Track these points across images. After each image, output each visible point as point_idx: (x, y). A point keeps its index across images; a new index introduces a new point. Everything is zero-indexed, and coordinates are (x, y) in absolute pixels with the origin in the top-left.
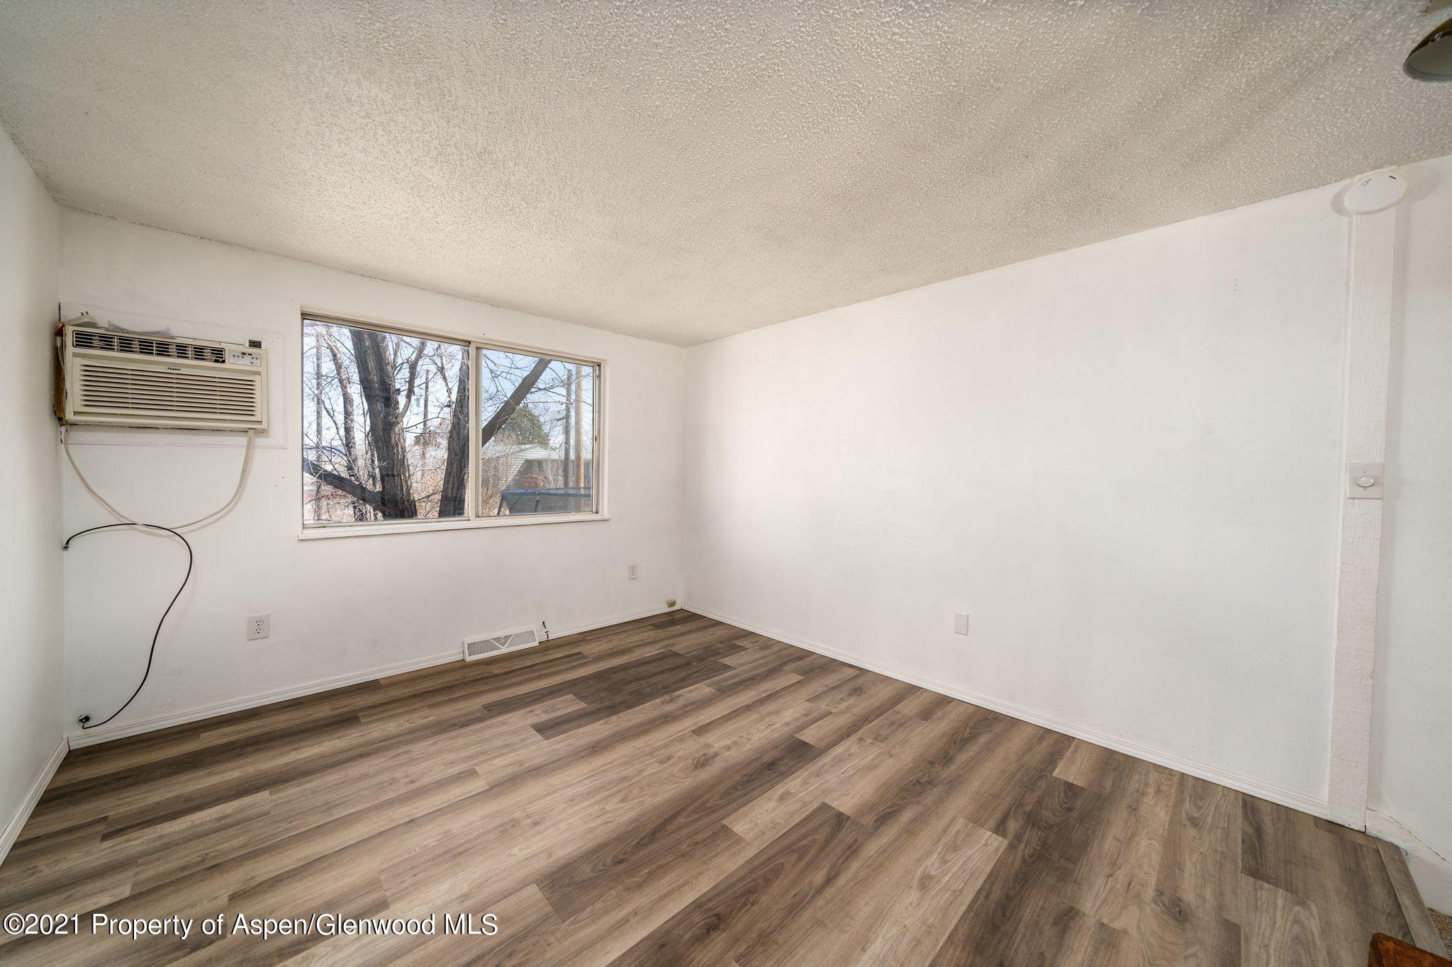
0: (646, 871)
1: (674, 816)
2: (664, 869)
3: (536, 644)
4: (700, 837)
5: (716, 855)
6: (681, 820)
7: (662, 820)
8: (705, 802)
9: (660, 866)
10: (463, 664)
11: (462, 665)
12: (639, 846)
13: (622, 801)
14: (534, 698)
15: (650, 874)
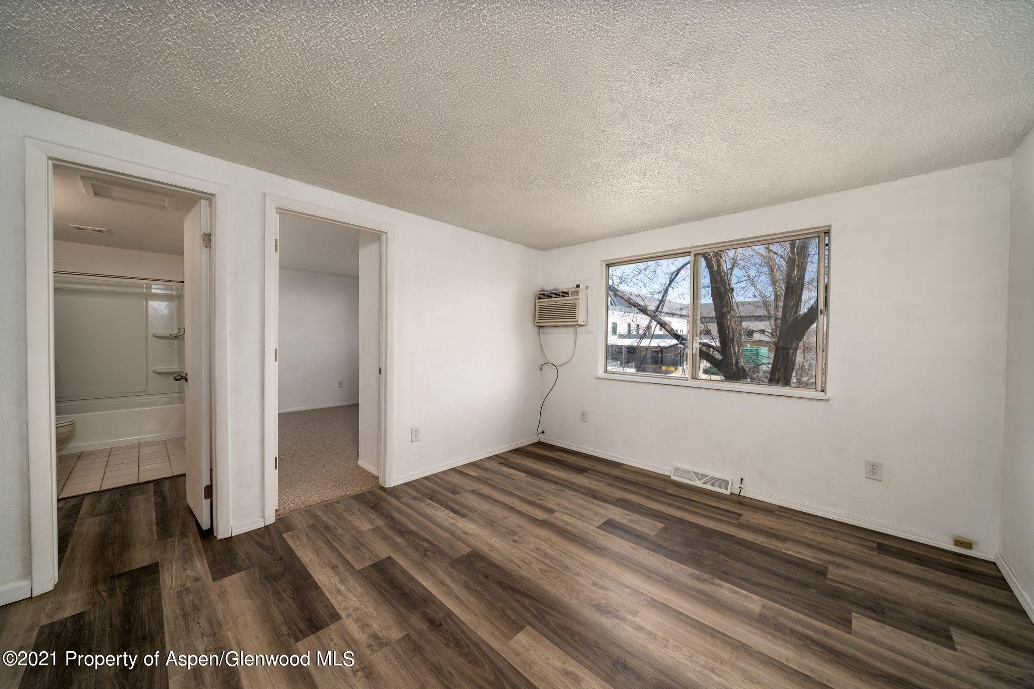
0: (478, 588)
1: (530, 597)
2: (480, 596)
3: (728, 492)
4: (510, 613)
5: (492, 623)
6: (527, 602)
7: (526, 591)
8: (548, 613)
9: (482, 595)
10: (668, 479)
11: (666, 479)
12: (500, 583)
13: (541, 570)
14: (646, 512)
15: (477, 591)
